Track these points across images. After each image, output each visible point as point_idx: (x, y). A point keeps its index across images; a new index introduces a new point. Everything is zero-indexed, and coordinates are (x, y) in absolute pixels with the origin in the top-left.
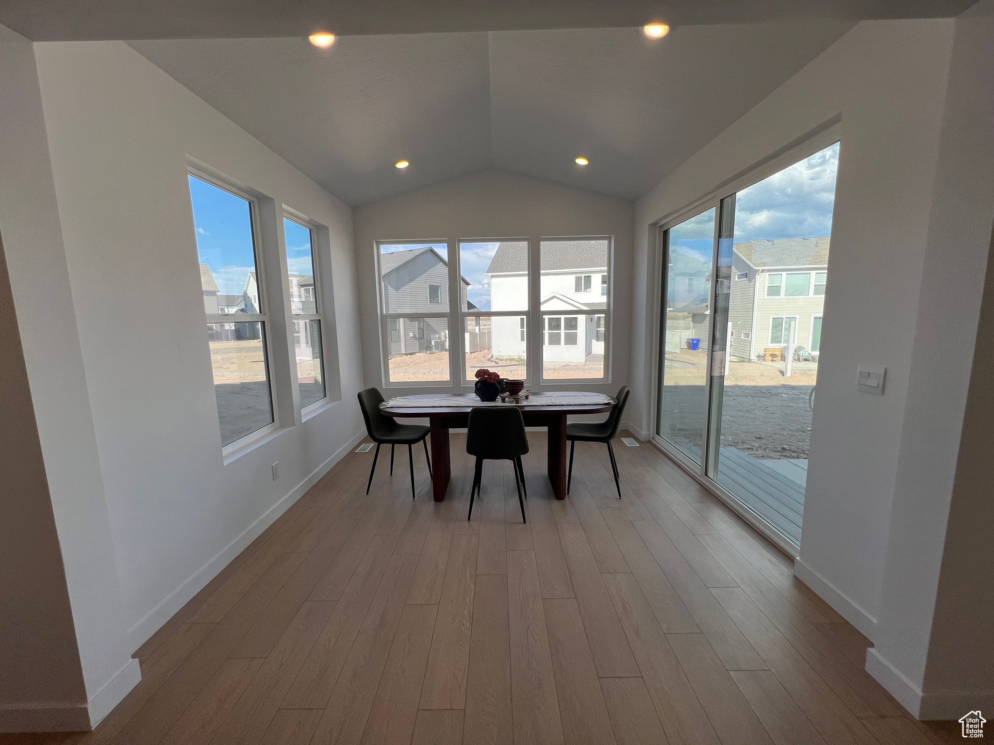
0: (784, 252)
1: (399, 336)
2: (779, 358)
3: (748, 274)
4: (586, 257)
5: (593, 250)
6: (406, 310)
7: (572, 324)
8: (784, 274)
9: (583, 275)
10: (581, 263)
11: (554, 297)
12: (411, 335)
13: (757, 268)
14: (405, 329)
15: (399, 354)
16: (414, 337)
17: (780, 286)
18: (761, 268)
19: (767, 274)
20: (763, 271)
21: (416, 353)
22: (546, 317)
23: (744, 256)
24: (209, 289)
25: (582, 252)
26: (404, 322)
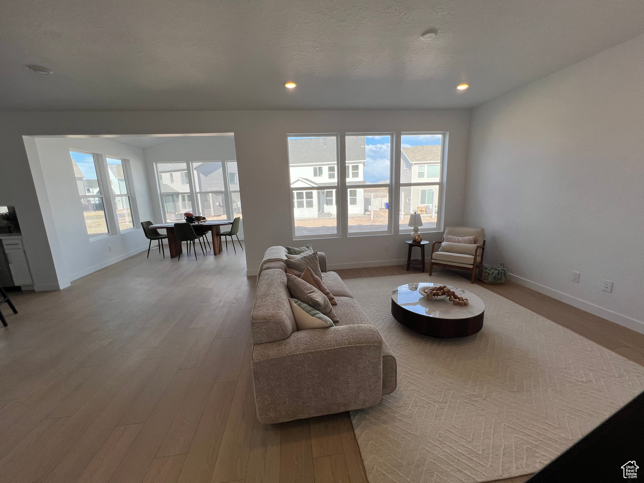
0: (428, 153)
1: (209, 205)
2: (425, 212)
3: (409, 166)
4: (319, 156)
5: (324, 152)
6: (213, 189)
7: (309, 196)
8: (426, 165)
9: (318, 167)
10: (317, 159)
11: (299, 180)
12: (218, 204)
13: (411, 162)
14: (213, 200)
15: (211, 216)
16: (220, 205)
17: (424, 172)
18: (414, 163)
19: (417, 165)
20: (415, 164)
21: (221, 215)
22: (295, 192)
23: (407, 155)
24: (79, 176)
25: (318, 153)
26: (212, 196)
